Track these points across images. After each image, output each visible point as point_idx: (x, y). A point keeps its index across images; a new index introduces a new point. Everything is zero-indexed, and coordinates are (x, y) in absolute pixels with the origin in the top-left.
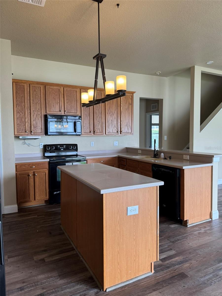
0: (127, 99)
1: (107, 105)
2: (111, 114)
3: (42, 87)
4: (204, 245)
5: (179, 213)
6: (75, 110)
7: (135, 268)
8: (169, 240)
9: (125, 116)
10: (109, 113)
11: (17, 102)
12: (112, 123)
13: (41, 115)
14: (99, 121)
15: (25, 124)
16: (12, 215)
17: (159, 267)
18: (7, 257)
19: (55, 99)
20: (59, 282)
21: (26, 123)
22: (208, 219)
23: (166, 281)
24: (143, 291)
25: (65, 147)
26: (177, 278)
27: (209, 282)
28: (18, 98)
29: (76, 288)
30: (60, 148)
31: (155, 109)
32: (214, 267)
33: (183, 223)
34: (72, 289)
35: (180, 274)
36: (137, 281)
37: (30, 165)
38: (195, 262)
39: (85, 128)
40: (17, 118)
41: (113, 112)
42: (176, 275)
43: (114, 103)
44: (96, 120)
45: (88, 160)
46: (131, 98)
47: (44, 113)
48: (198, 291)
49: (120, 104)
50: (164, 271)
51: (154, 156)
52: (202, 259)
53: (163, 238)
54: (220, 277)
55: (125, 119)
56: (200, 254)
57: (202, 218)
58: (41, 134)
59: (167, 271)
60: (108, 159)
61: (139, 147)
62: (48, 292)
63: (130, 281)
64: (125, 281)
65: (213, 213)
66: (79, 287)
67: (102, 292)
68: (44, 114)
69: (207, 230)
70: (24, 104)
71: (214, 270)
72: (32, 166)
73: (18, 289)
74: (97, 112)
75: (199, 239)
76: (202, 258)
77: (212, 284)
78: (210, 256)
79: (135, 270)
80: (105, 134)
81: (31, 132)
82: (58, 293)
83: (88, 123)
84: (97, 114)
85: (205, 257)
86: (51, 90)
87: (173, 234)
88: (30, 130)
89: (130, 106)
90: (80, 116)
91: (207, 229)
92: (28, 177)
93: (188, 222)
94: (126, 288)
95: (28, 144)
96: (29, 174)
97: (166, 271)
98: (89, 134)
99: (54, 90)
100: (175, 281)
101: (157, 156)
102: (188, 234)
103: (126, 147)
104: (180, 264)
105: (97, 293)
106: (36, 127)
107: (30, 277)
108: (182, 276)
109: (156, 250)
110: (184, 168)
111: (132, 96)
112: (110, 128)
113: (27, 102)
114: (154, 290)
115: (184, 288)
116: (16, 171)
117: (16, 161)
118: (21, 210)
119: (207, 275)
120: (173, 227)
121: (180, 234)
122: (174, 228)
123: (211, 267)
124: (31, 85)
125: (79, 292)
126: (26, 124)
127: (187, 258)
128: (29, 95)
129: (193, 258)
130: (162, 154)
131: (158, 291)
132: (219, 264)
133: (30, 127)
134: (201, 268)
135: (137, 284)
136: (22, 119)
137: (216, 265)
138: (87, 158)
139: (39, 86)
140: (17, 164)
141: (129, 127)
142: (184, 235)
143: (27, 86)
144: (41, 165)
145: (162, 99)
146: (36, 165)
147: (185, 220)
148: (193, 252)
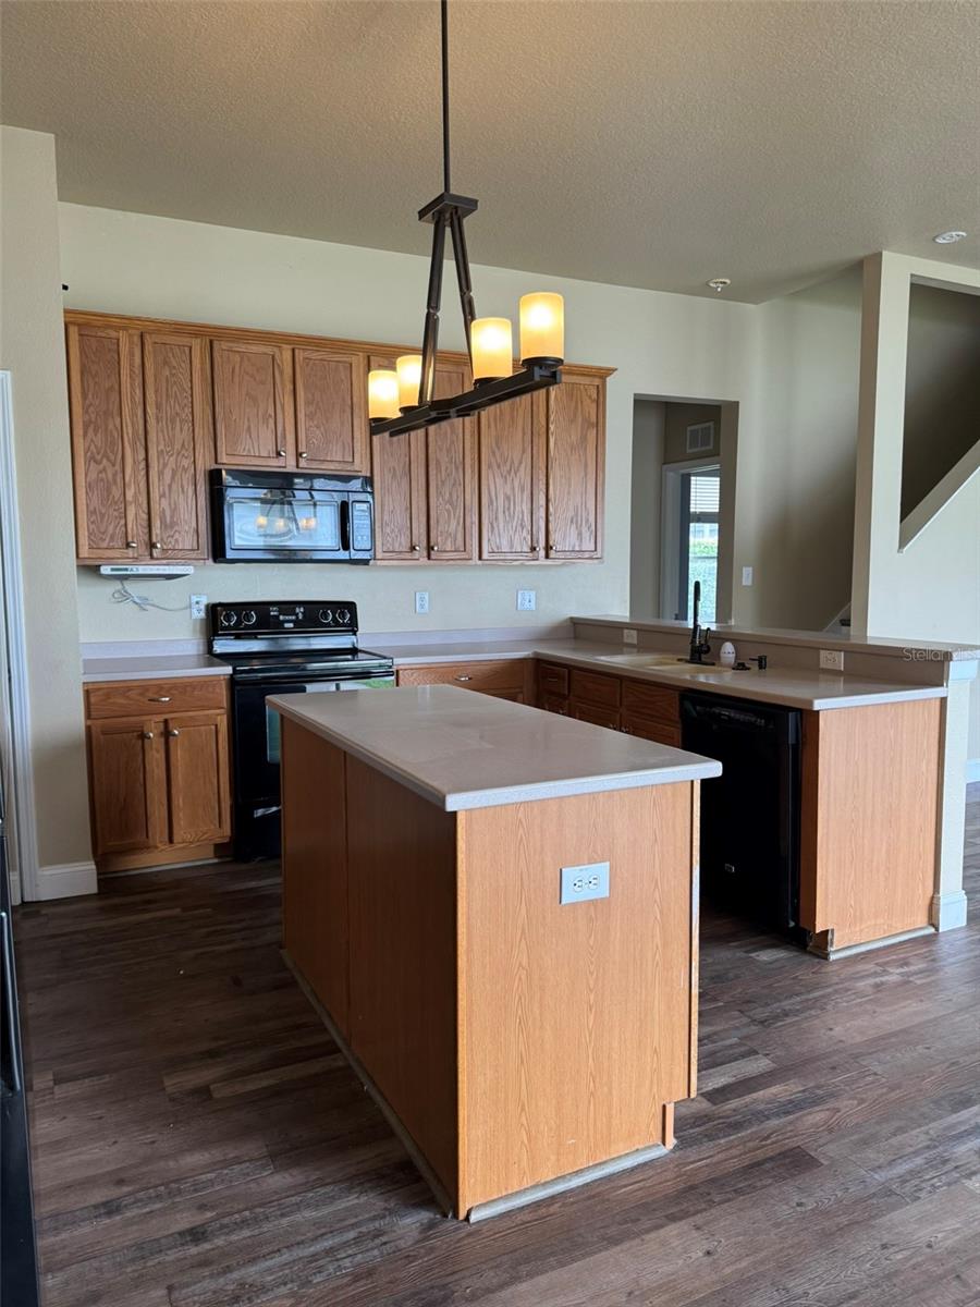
0: (577, 402)
2: (505, 469)
3: (196, 344)
4: (894, 1034)
5: (792, 902)
6: (344, 448)
7: (591, 1127)
8: (747, 1014)
9: (570, 479)
10: (495, 467)
11: (87, 412)
12: (509, 509)
13: (192, 471)
14: (450, 502)
15: (123, 510)
16: (74, 907)
17: (699, 1126)
18: (51, 1077)
19: (254, 400)
20: (270, 1180)
21: (129, 508)
22: (921, 928)
23: (724, 1181)
24: (626, 1222)
25: (300, 616)
26: (773, 1169)
27: (909, 1187)
28: (90, 396)
29: (343, 1205)
30: (281, 618)
31: (703, 449)
32: (935, 1127)
33: (811, 944)
34: (325, 1211)
35: (783, 1155)
36: (601, 1179)
37: (151, 692)
38: (852, 1105)
39: (388, 530)
40: (89, 486)
41: (512, 462)
42: (769, 1156)
44: (439, 494)
45: (401, 672)
46: (595, 396)
47: (205, 463)
48: (857, 1223)
49: (544, 423)
50: (715, 1142)
51: (692, 655)
52: (886, 1094)
53: (721, 1004)
54: (956, 1167)
55: (569, 493)
56: (875, 1074)
57: (894, 925)
58: (194, 555)
59: (732, 1141)
60: (488, 667)
61: (628, 614)
62: (226, 1221)
63: (570, 1180)
64: (549, 1179)
65: (942, 902)
66: (356, 1201)
67: (450, 1224)
68: (208, 468)
69: (916, 973)
70: (118, 420)
71: (931, 1139)
72: (156, 697)
73: (96, 1207)
74: (444, 459)
75: (875, 1012)
76: (885, 1090)
77: (922, 1195)
78: (917, 1080)
79: (592, 1132)
80: (477, 558)
81: (152, 546)
82: (266, 1227)
83: (404, 508)
84: (443, 469)
86: (237, 358)
87: (764, 987)
88: (146, 538)
89: (592, 434)
90: (368, 475)
91: (912, 968)
92: (140, 742)
93: (832, 940)
94: (555, 1207)
95: (139, 598)
96: (142, 732)
97: (727, 1139)
98: (408, 556)
99: (249, 360)
100: (764, 1182)
101: (704, 657)
102: (830, 990)
103: (571, 618)
104: (788, 1113)
105: (431, 1225)
106: (172, 527)
107: (147, 1160)
108: (796, 1161)
109: (687, 1053)
110: (818, 705)
111: (598, 386)
112: (502, 531)
113: (134, 415)
114: (673, 1218)
115: (798, 1209)
116: (88, 716)
117: (85, 673)
118: (110, 884)
119: (900, 1161)
120: (766, 958)
121: (798, 988)
122: (771, 963)
123: (920, 1126)
124: (147, 337)
125: (354, 1221)
126: (128, 512)
127: (819, 1088)
128: (138, 381)
129: (847, 1088)
130: (728, 648)
131: (691, 1220)
132: (954, 1116)
133: (145, 524)
134: (878, 1128)
135: (599, 1194)
136: (109, 491)
137: (941, 1117)
138: (397, 661)
139: (185, 340)
140: (90, 687)
141: (584, 529)
142: (811, 996)
143: (131, 343)
144: (196, 693)
145: (736, 404)
146: (174, 692)
147: (817, 932)
148: (847, 1066)
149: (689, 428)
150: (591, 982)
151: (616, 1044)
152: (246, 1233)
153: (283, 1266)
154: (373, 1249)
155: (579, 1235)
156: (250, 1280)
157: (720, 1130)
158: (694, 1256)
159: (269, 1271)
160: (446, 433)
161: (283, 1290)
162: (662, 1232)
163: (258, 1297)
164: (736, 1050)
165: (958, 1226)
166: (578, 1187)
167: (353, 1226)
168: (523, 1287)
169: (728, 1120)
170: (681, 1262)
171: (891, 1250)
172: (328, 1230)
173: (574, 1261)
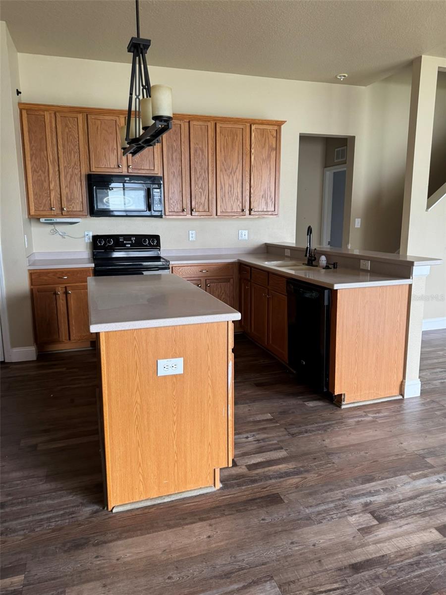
0: (266, 138)
1: (221, 151)
3: (80, 116)
4: (353, 445)
5: (326, 380)
6: (150, 163)
7: (176, 476)
8: (288, 430)
9: (262, 176)
10: (224, 171)
11: (32, 149)
12: (231, 191)
13: (80, 175)
14: (201, 188)
15: (49, 193)
16: (24, 366)
17: (237, 479)
19: (107, 141)
21: (51, 192)
22: (395, 396)
23: (233, 506)
24: (180, 519)
25: (134, 241)
26: (260, 502)
27: (320, 517)
28: (33, 142)
29: (64, 500)
30: (125, 242)
31: (342, 160)
32: (347, 491)
33: (337, 401)
35: (268, 496)
36: (179, 499)
37: (58, 274)
38: (314, 476)
39: (171, 202)
40: (34, 183)
41: (233, 168)
42: (262, 496)
43: (237, 148)
45: (173, 268)
46: (275, 135)
47: (85, 171)
49: (249, 149)
50: (240, 488)
51: (308, 262)
52: (333, 473)
53: (279, 424)
54: (348, 510)
55: (261, 182)
56: (333, 463)
57: (380, 393)
58: (81, 213)
59: (248, 488)
60: (215, 266)
61: (295, 242)
62: (15, 501)
63: (164, 499)
64: (154, 497)
65: (406, 384)
66: (71, 498)
67: (104, 512)
68: (87, 174)
69: (380, 417)
70: (45, 152)
71: (343, 496)
72: (61, 277)
74: (198, 168)
75: (350, 434)
76: (334, 471)
77: (324, 521)
78: (353, 467)
79: (176, 478)
80: (215, 215)
81: (62, 209)
82: (29, 505)
83: (179, 191)
84: (198, 172)
85: (341, 470)
86: (99, 122)
87: (303, 418)
88: (60, 206)
89: (273, 154)
90: (162, 175)
91: (380, 415)
92: (55, 296)
93: (344, 399)
94: (152, 510)
95: (62, 233)
96: (55, 291)
97: (246, 487)
98: (182, 214)
99: (105, 123)
100: (252, 508)
101: (314, 263)
102: (334, 422)
103: (266, 244)
104: (281, 477)
105: (96, 512)
106: (71, 201)
108: (274, 500)
110: (337, 287)
111: (276, 130)
112: (227, 202)
113: (53, 150)
114: (201, 520)
115: (262, 521)
116: (32, 284)
117: (29, 266)
119: (323, 504)
120: (311, 405)
121: (319, 420)
122: (312, 407)
123: (341, 489)
124: (57, 114)
125: (65, 506)
126: (51, 195)
127: (302, 467)
128: (54, 134)
129: (316, 469)
130: (323, 258)
131: (209, 522)
132: (361, 486)
133: (59, 200)
134: (321, 488)
135: (176, 505)
136: (42, 185)
137: (354, 486)
138: (171, 263)
139: (74, 115)
140: (32, 271)
141: (269, 201)
142: (324, 424)
143: (51, 117)
144: (78, 275)
145: (354, 137)
146: (69, 274)
147: (336, 394)
148: (322, 458)
149: (336, 150)
150: (175, 412)
151: (188, 440)
152: (20, 507)
153: (26, 523)
154: (66, 519)
155: (157, 523)
156: (11, 527)
157: (245, 482)
158: (202, 537)
159: (20, 524)
160: (199, 155)
161: (22, 532)
162: (194, 525)
163: (10, 534)
164: (273, 447)
165: (333, 537)
166: (168, 502)
167: (64, 509)
168: (120, 542)
169: (251, 478)
170: (194, 539)
171: (295, 545)
172: (53, 509)
173: (148, 533)
